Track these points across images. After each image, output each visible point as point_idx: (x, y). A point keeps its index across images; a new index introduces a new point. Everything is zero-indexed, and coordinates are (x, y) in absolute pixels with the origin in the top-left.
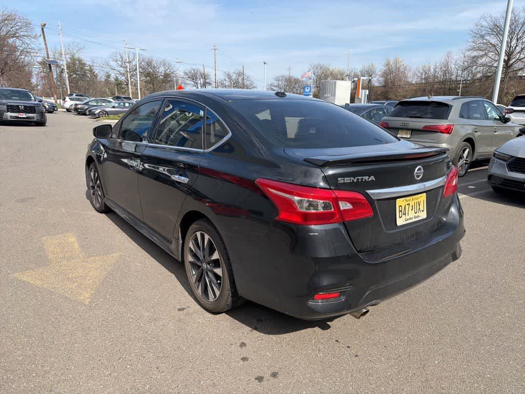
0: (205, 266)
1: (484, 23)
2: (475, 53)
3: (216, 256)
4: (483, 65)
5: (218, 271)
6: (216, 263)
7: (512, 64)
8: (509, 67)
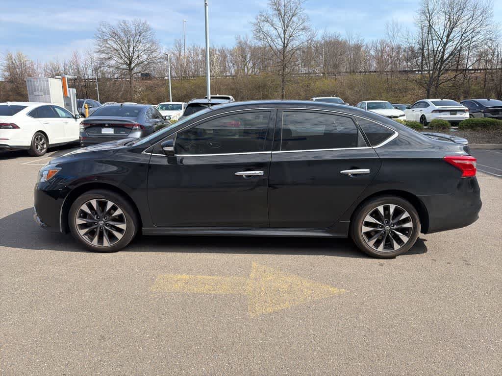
0: (388, 228)
1: (104, 30)
2: (103, 56)
3: (405, 215)
4: (110, 67)
5: (409, 225)
6: (406, 220)
7: (134, 67)
8: (132, 69)
